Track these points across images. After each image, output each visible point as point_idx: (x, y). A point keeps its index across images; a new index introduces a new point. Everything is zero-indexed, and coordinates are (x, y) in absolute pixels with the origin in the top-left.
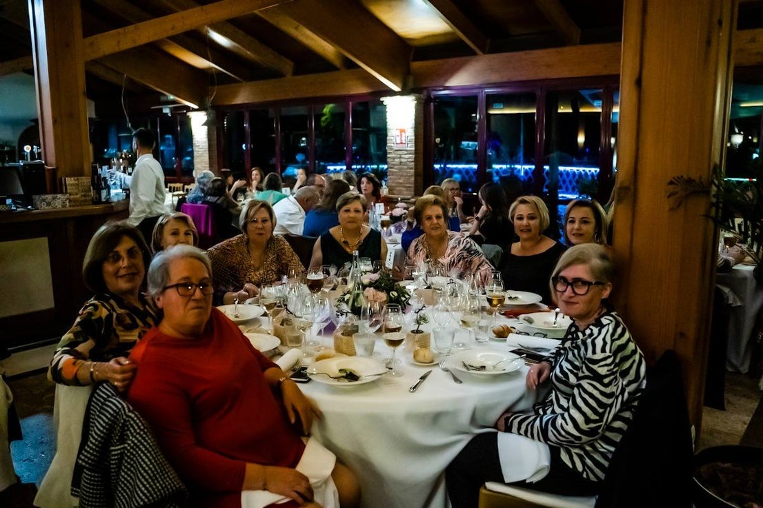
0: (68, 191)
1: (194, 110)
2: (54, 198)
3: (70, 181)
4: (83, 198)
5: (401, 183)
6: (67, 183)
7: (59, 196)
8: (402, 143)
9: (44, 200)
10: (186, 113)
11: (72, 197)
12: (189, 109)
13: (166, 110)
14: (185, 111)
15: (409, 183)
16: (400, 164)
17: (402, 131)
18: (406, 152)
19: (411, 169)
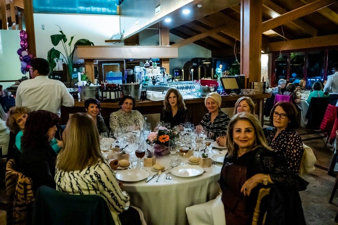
0: (255, 88)
1: (263, 54)
2: (250, 91)
3: (255, 83)
4: (260, 91)
6: (254, 84)
7: (252, 89)
9: (247, 91)
11: (256, 90)
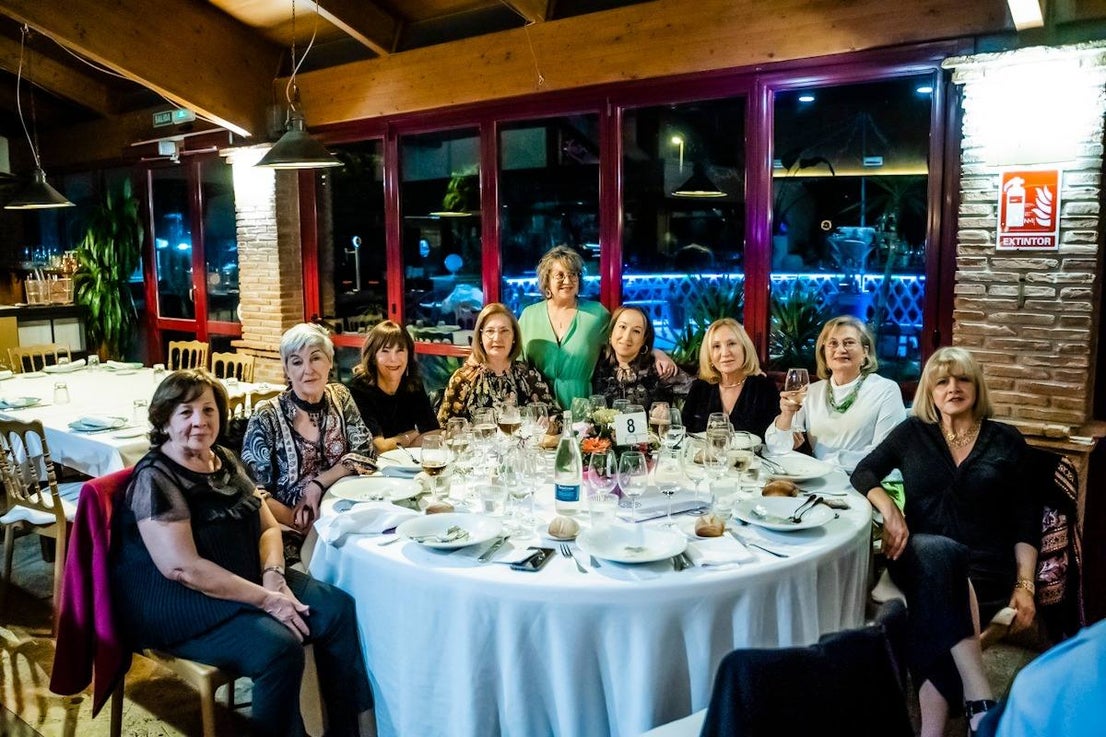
1: (240, 142)
5: (1021, 375)
8: (1027, 227)
10: (217, 153)
12: (223, 138)
13: (169, 149)
14: (215, 148)
15: (1065, 377)
16: (1020, 308)
17: (1035, 182)
18: (1054, 262)
19: (1079, 323)
